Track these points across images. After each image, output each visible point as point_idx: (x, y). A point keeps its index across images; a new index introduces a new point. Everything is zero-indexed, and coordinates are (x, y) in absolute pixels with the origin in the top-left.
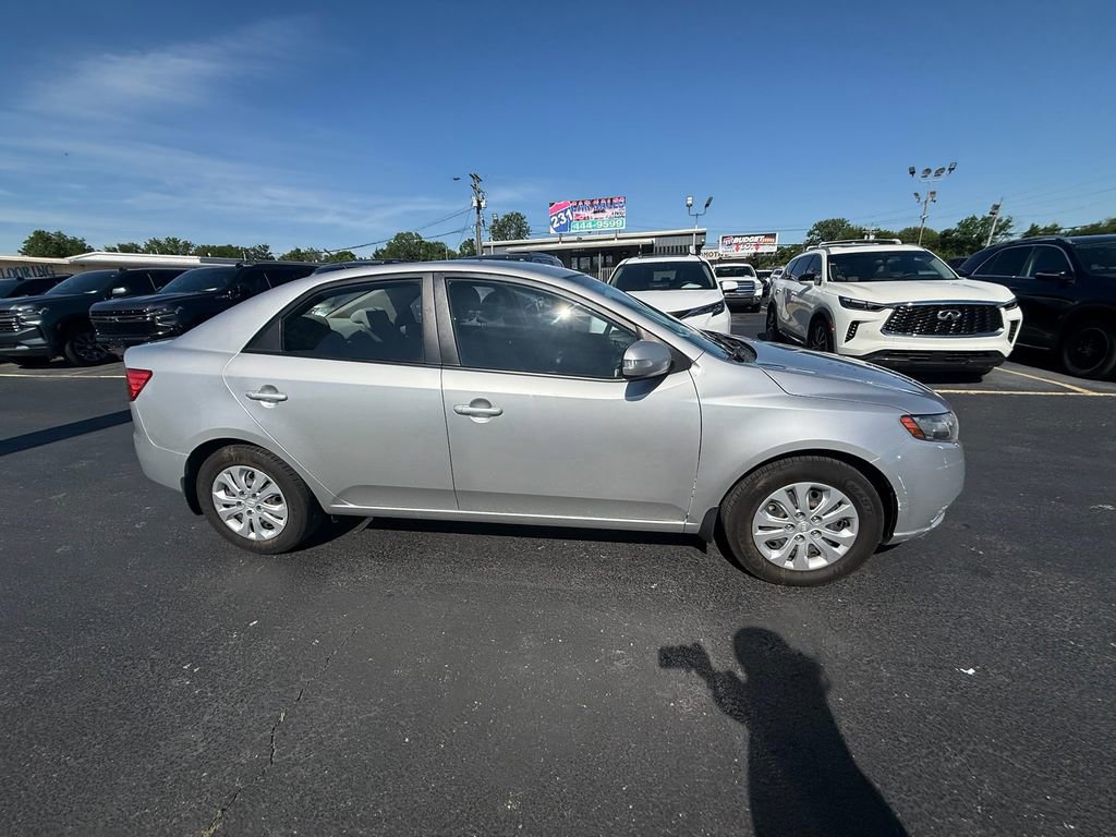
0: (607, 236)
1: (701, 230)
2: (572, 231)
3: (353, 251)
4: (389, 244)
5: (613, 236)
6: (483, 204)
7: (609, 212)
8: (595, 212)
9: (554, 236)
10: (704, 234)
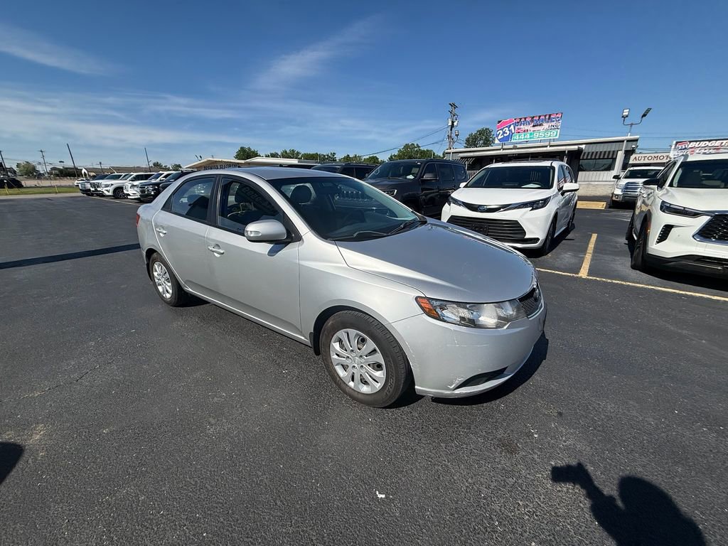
0: (542, 144)
1: (632, 137)
2: (512, 141)
3: (378, 156)
4: (400, 151)
5: (547, 144)
6: (455, 124)
7: (546, 126)
8: (534, 126)
9: (499, 145)
10: (637, 140)
